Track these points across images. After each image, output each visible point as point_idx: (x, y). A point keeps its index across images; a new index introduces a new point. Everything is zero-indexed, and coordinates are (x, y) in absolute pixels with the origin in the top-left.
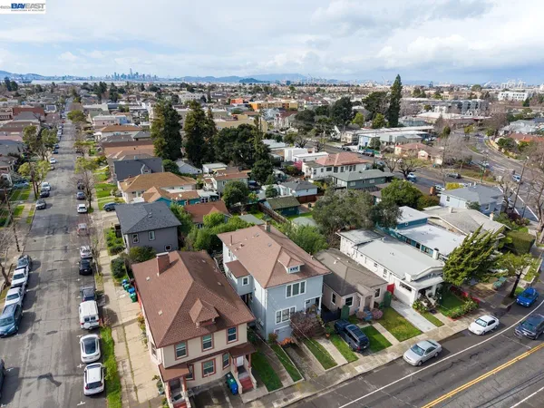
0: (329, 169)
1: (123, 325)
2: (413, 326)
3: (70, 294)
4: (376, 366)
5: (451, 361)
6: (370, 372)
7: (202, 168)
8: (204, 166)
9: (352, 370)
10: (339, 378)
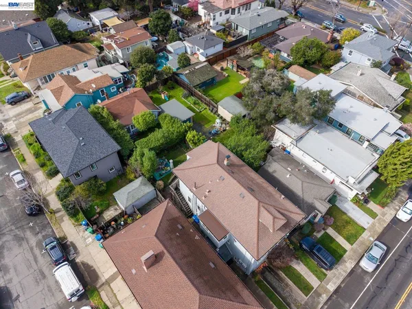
0: (227, 12)
1: (108, 282)
2: (356, 223)
3: (32, 249)
4: (341, 279)
5: (394, 259)
6: (339, 287)
7: (90, 19)
8: (92, 15)
9: (326, 290)
10: (319, 303)
